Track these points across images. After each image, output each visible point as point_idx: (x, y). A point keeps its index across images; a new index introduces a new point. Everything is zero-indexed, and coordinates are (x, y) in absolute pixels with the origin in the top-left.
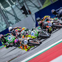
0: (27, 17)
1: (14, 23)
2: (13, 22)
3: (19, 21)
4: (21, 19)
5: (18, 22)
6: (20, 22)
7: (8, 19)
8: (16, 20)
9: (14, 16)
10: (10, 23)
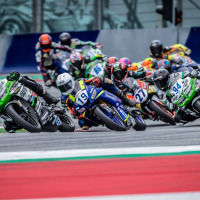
0: (165, 26)
1: (119, 26)
2: (116, 22)
3: (135, 25)
4: (144, 25)
5: (133, 28)
6: (137, 30)
7: (107, 7)
8: (129, 18)
9: (129, 6)
10: (108, 19)
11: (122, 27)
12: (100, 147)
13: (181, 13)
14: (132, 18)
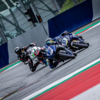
0: (35, 26)
1: (15, 36)
2: (12, 35)
3: (22, 32)
4: (25, 30)
5: (21, 34)
6: (23, 34)
7: (5, 30)
8: (17, 31)
9: (14, 25)
10: (8, 35)
11: (16, 36)
12: (35, 92)
13: (40, 16)
14: (19, 30)
